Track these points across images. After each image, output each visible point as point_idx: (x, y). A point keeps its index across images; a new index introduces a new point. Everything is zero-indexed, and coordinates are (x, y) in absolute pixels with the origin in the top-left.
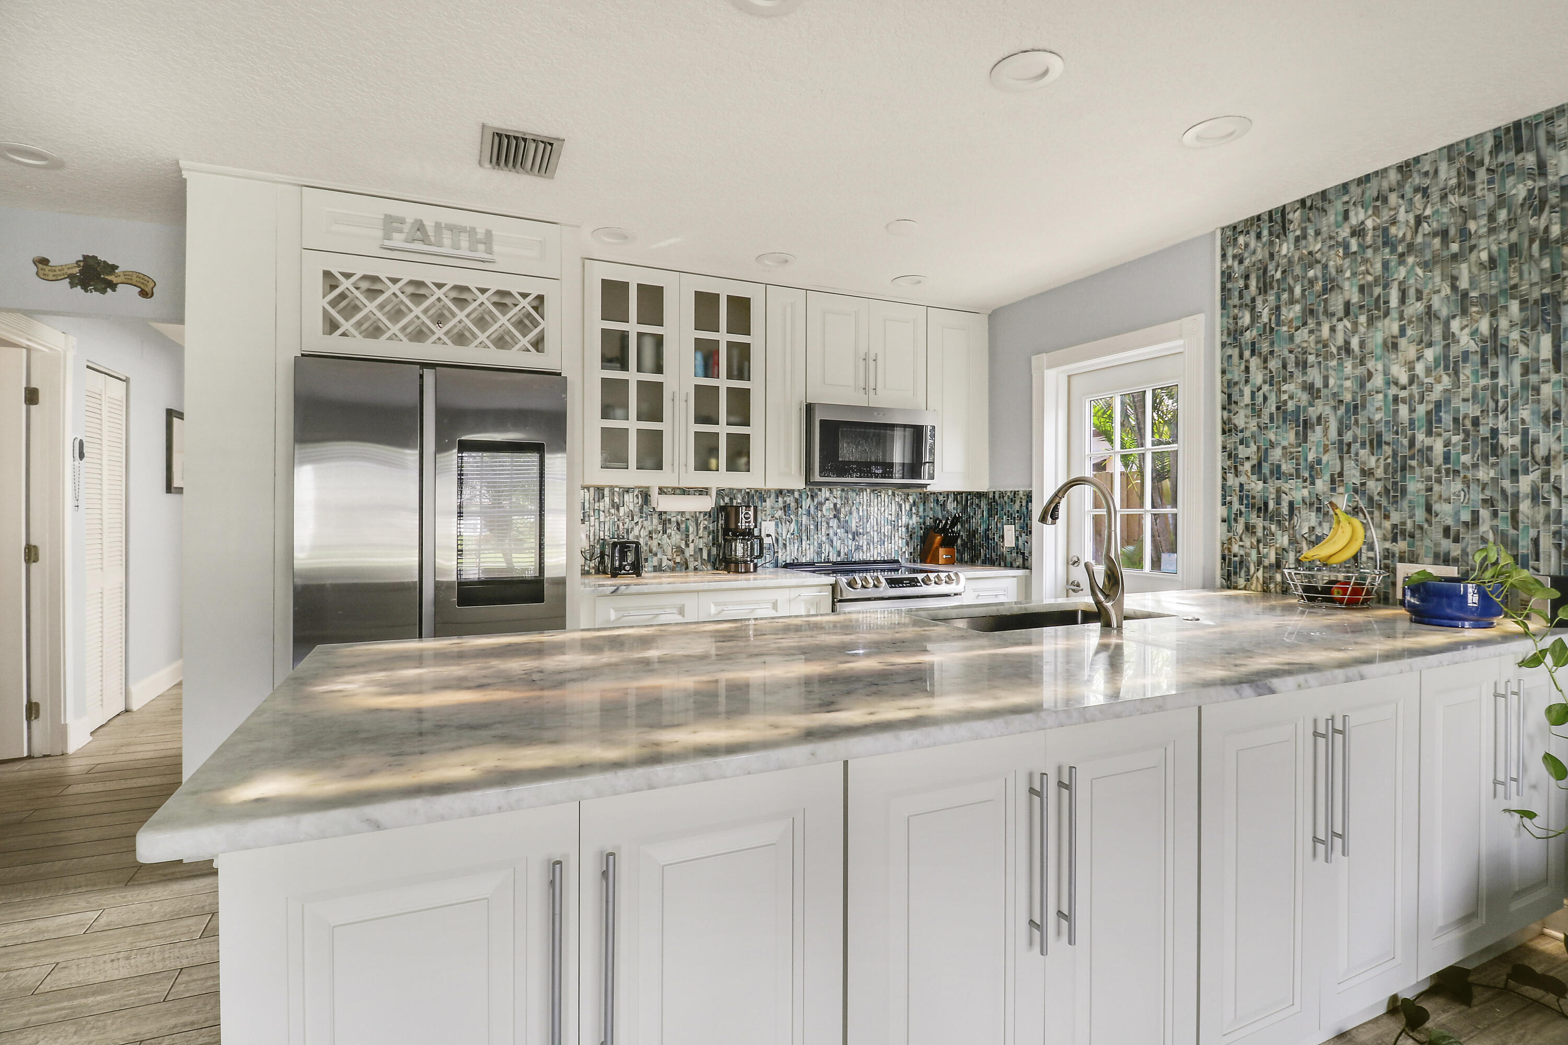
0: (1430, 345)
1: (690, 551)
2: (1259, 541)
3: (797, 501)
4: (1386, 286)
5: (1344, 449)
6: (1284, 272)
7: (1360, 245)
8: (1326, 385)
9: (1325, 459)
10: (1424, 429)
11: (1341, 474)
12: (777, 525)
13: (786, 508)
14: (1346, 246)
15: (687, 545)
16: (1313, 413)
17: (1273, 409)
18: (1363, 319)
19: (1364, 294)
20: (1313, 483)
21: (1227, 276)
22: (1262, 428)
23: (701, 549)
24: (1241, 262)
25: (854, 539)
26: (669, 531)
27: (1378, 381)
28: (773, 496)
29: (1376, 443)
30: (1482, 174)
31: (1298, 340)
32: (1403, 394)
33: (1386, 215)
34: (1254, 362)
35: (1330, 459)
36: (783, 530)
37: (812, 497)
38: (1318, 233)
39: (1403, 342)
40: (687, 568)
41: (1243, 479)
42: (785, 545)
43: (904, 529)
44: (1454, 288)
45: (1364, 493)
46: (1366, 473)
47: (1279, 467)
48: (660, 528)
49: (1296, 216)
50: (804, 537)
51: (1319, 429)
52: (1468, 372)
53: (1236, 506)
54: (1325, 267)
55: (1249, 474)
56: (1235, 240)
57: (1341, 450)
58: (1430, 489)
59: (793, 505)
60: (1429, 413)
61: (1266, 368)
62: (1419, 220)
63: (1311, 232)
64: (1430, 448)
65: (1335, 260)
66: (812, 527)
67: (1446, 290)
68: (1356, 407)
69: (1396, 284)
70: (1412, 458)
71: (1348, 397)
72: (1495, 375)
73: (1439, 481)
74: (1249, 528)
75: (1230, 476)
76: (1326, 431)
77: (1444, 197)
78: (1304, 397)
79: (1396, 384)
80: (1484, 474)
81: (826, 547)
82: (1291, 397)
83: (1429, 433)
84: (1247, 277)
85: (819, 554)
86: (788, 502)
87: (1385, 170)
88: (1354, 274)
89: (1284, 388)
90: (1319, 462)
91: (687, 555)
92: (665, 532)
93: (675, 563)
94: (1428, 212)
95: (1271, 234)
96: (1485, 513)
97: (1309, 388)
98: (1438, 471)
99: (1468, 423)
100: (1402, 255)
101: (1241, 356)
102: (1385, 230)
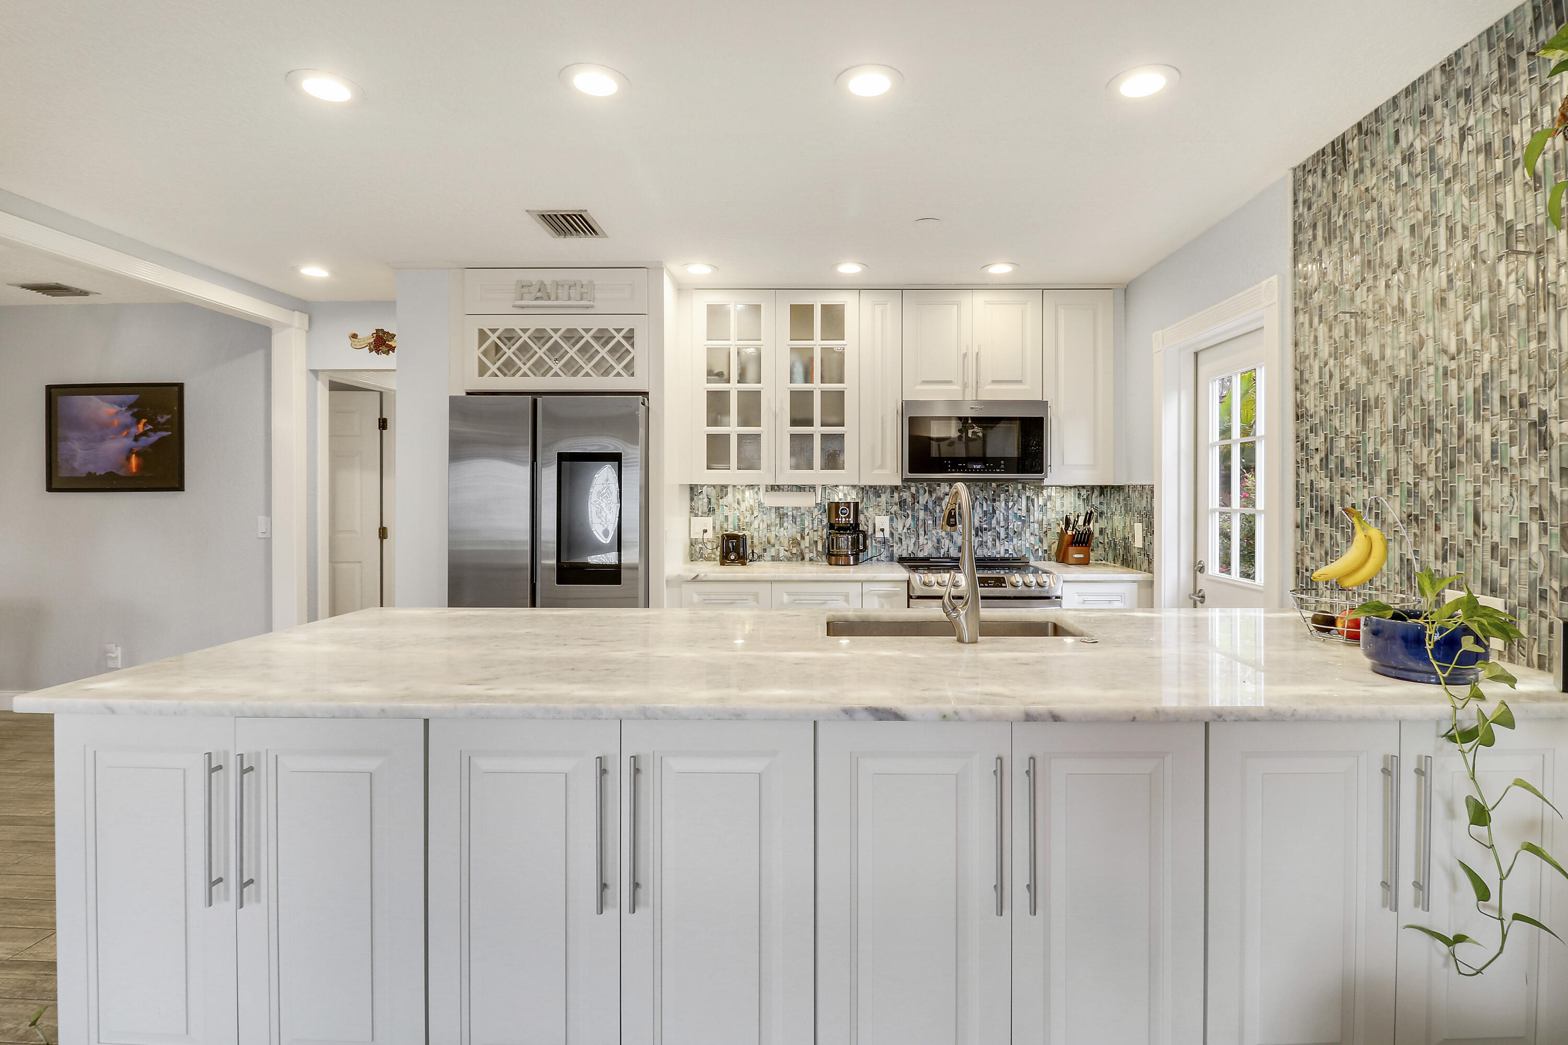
0: (1477, 299)
1: (805, 543)
2: (1326, 553)
3: (913, 496)
4: (1434, 224)
5: (1399, 438)
6: (1345, 216)
7: (1410, 174)
8: (1383, 358)
9: (1383, 450)
10: (1471, 414)
11: (1396, 472)
12: (891, 520)
13: (902, 503)
14: (1397, 175)
15: (803, 538)
16: (1371, 393)
17: (1338, 390)
18: (1414, 269)
19: (1415, 237)
20: (1371, 482)
21: (1298, 227)
22: (1329, 412)
23: (816, 542)
24: (1309, 208)
25: (977, 535)
26: (785, 524)
27: (1429, 349)
28: (888, 491)
29: (1428, 430)
30: (1523, 62)
31: (1358, 300)
32: (1453, 365)
33: (1432, 130)
34: (1322, 330)
35: (1387, 450)
36: (899, 524)
37: (930, 493)
38: (1373, 164)
39: (1451, 297)
40: (803, 559)
41: (1313, 475)
42: (900, 540)
43: (1036, 526)
44: (1499, 218)
45: (1416, 496)
46: (1420, 470)
47: (1342, 461)
48: (778, 521)
49: (1353, 145)
50: (921, 532)
51: (1377, 412)
52: (1514, 333)
53: (1308, 509)
54: (1380, 206)
55: (1318, 469)
56: (1305, 181)
57: (1396, 440)
58: (1477, 494)
59: (909, 500)
60: (1475, 391)
61: (1331, 337)
62: (1464, 133)
63: (1367, 163)
64: (1477, 438)
65: (1388, 196)
66: (930, 522)
67: (1492, 223)
68: (1409, 382)
69: (1443, 219)
70: (1460, 451)
71: (1402, 372)
72: (1542, 336)
73: (1486, 482)
74: (1319, 536)
75: (1303, 471)
76: (1383, 414)
77: (1485, 100)
78: (1363, 372)
79: (1445, 352)
80: (1534, 473)
81: (946, 542)
82: (1352, 374)
83: (1477, 417)
84: (1314, 226)
85: (938, 549)
86: (905, 497)
87: (1429, 74)
88: (1405, 212)
89: (1347, 362)
90: (1377, 454)
91: (803, 546)
92: (781, 525)
93: (792, 554)
94: (1471, 122)
95: (1334, 171)
96: (1534, 528)
97: (1367, 361)
98: (1486, 469)
99: (1515, 402)
100: (1448, 182)
101: (1311, 325)
102: (1432, 151)
